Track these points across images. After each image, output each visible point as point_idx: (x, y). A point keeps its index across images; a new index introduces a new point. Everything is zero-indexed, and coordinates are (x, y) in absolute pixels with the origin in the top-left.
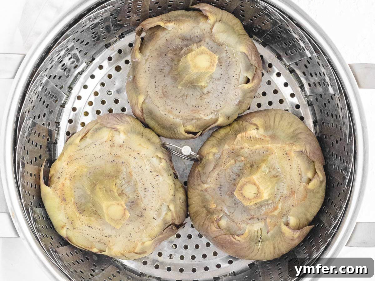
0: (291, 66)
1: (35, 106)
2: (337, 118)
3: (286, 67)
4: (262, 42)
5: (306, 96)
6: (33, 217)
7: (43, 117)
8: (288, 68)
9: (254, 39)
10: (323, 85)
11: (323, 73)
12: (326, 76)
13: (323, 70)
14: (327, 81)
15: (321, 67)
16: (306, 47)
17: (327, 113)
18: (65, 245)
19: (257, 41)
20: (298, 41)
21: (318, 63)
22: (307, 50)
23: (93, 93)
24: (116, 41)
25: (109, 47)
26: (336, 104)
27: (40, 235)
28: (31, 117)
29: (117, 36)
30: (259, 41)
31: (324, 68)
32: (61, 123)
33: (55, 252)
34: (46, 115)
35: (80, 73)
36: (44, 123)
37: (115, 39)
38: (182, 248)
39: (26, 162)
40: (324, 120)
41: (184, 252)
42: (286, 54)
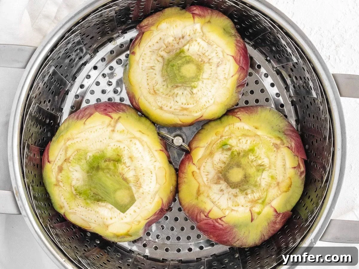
0: (278, 68)
1: (41, 93)
2: (317, 119)
3: (273, 69)
4: (253, 44)
5: (290, 96)
6: (34, 195)
7: (48, 102)
8: (275, 70)
9: (246, 42)
10: (307, 88)
11: (308, 78)
12: (310, 81)
13: (307, 75)
14: (310, 85)
15: (305, 72)
16: (292, 53)
17: (309, 114)
18: (61, 222)
19: (249, 44)
20: (286, 47)
21: (303, 68)
22: (294, 56)
23: (95, 82)
24: (118, 36)
25: (112, 41)
26: (317, 107)
27: (39, 212)
28: (37, 103)
29: (120, 32)
30: (250, 43)
31: (309, 73)
32: (64, 108)
33: (53, 228)
34: (51, 101)
35: (85, 64)
36: (48, 108)
37: (117, 34)
38: (169, 229)
39: (31, 143)
40: (305, 120)
41: (170, 233)
42: (274, 57)
